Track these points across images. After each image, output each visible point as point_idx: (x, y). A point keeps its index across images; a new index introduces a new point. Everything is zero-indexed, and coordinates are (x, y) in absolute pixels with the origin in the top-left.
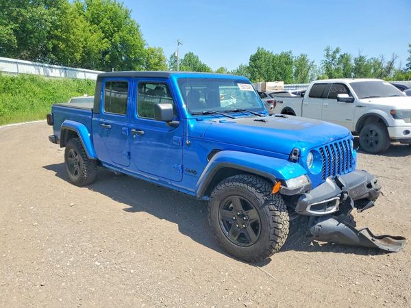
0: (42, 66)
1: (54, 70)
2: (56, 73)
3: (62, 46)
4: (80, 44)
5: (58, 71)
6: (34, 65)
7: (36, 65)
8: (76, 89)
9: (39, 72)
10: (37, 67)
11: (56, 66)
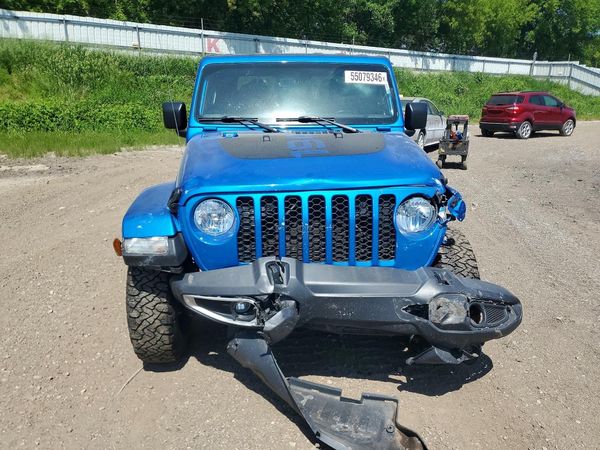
0: (422, 56)
1: (437, 60)
2: (440, 64)
3: (454, 23)
4: (482, 18)
5: (443, 61)
6: (410, 55)
7: (414, 55)
8: (453, 88)
9: (416, 64)
10: (414, 58)
11: (441, 55)
